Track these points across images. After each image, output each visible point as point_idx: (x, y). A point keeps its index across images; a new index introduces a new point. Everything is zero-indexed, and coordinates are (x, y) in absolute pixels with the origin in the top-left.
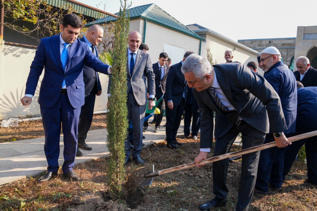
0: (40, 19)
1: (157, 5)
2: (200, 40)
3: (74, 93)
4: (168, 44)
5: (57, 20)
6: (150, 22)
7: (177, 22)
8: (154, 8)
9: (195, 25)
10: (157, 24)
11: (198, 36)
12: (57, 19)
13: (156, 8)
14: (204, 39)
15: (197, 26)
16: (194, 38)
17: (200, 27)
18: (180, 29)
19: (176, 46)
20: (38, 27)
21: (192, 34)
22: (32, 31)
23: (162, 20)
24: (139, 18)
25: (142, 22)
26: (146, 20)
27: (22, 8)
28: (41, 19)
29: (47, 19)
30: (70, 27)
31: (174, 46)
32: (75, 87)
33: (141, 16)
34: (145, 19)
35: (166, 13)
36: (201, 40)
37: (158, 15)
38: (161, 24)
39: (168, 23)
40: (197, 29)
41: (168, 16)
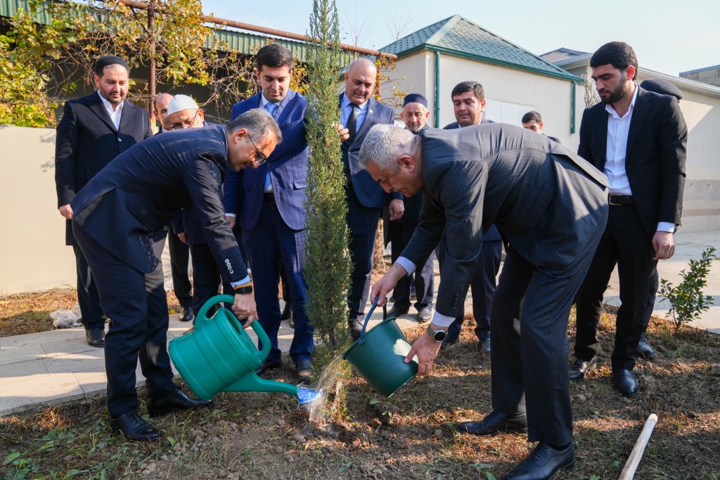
0: (218, 77)
1: (464, 17)
2: (572, 82)
3: (289, 198)
4: (494, 100)
5: (250, 75)
6: (448, 55)
7: (512, 47)
8: (458, 23)
9: (561, 51)
10: (465, 59)
11: (565, 73)
12: (249, 73)
13: (461, 24)
14: (581, 78)
15: (564, 52)
16: (556, 78)
17: (572, 53)
18: (519, 63)
19: (513, 103)
20: (216, 93)
21: (550, 70)
22: (205, 104)
23: (477, 48)
24: (422, 49)
25: (429, 57)
26: (438, 53)
27: (182, 59)
28: (220, 79)
29: (231, 77)
30: (266, 70)
31: (508, 102)
32: (291, 186)
33: (425, 44)
34: (435, 50)
35: (485, 31)
36: (575, 82)
37: (467, 38)
38: (474, 55)
39: (492, 52)
40: (564, 58)
41: (492, 38)
